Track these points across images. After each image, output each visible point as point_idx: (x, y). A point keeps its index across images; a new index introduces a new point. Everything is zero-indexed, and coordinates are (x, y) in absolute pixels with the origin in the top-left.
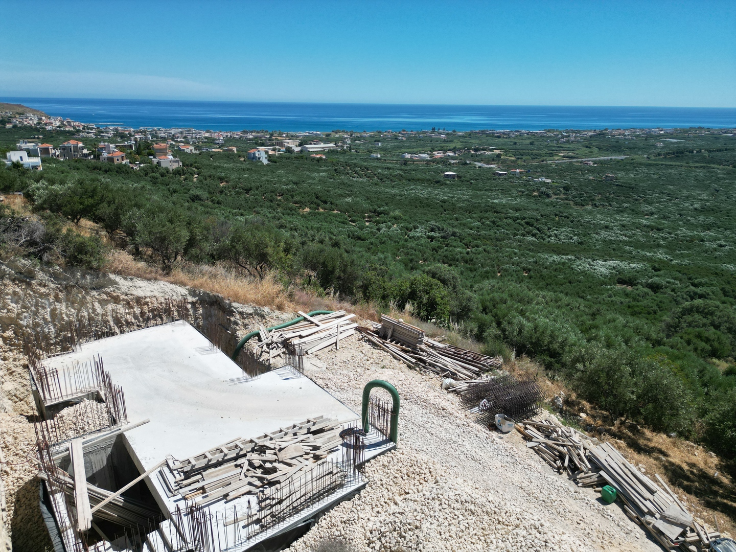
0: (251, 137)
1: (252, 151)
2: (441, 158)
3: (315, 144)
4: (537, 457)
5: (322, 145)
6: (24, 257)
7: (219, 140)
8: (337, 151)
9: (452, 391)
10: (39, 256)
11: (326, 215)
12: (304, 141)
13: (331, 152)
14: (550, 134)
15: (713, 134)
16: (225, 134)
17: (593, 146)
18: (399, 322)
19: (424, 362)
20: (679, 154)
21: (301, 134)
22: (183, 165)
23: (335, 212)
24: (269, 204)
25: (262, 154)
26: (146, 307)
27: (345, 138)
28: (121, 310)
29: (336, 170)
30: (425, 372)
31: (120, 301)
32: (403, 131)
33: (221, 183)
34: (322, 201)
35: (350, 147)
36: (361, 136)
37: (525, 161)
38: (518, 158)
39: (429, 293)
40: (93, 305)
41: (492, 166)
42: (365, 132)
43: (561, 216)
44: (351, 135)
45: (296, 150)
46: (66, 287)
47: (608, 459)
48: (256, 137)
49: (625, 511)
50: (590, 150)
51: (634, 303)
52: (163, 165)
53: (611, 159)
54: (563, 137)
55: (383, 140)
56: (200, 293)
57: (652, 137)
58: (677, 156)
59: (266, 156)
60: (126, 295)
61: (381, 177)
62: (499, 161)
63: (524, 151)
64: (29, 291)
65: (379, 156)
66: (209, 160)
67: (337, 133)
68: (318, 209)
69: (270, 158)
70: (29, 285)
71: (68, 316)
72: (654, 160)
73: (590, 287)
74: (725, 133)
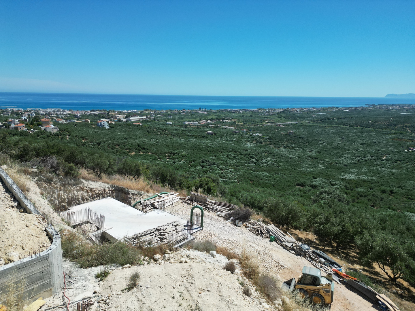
0: (97, 113)
1: (99, 122)
2: (205, 124)
3: (134, 117)
4: (250, 232)
5: (139, 117)
6: (50, 172)
7: (77, 115)
8: (148, 121)
9: (220, 216)
10: (55, 172)
11: (145, 156)
12: (128, 115)
13: (144, 121)
14: (260, 111)
15: (339, 110)
16: (81, 112)
17: (282, 117)
18: (198, 194)
19: (208, 208)
20: (324, 120)
21: (126, 111)
22: (60, 130)
23: (150, 154)
24: (112, 150)
25: (105, 123)
26: (94, 192)
27: (152, 114)
28: (85, 194)
29: (148, 131)
30: (209, 211)
31: (84, 190)
32: (184, 110)
33: (83, 140)
34: (142, 148)
35: (155, 119)
36: (161, 113)
37: (248, 125)
38: (245, 124)
39: (207, 185)
40: (74, 192)
41: (232, 128)
42: (162, 110)
43: (268, 153)
44: (155, 112)
45: (123, 121)
46: (64, 184)
47: (272, 229)
48: (99, 114)
49: (277, 243)
50: (281, 119)
51: (304, 194)
52: (48, 130)
53: (291, 123)
54: (267, 112)
55: (173, 114)
56: (115, 186)
57: (310, 112)
58: (323, 122)
59: (108, 124)
60: (87, 187)
61: (173, 134)
62: (235, 125)
63: (248, 120)
64: (50, 186)
65: (171, 123)
66: (75, 127)
67: (146, 111)
68: (140, 153)
69: (110, 125)
70: (50, 184)
71: (64, 196)
72: (312, 124)
73: (283, 188)
74: (345, 109)
